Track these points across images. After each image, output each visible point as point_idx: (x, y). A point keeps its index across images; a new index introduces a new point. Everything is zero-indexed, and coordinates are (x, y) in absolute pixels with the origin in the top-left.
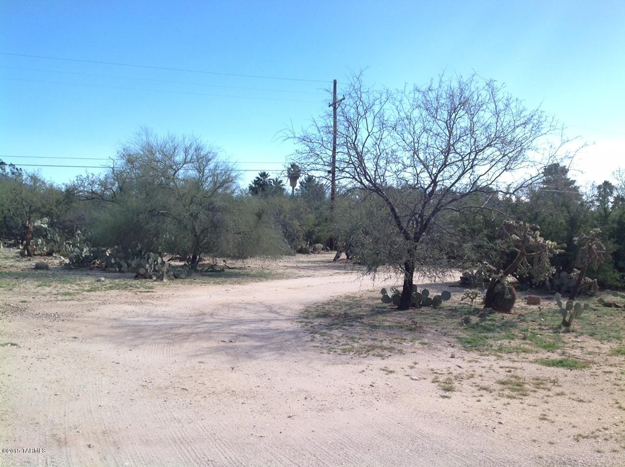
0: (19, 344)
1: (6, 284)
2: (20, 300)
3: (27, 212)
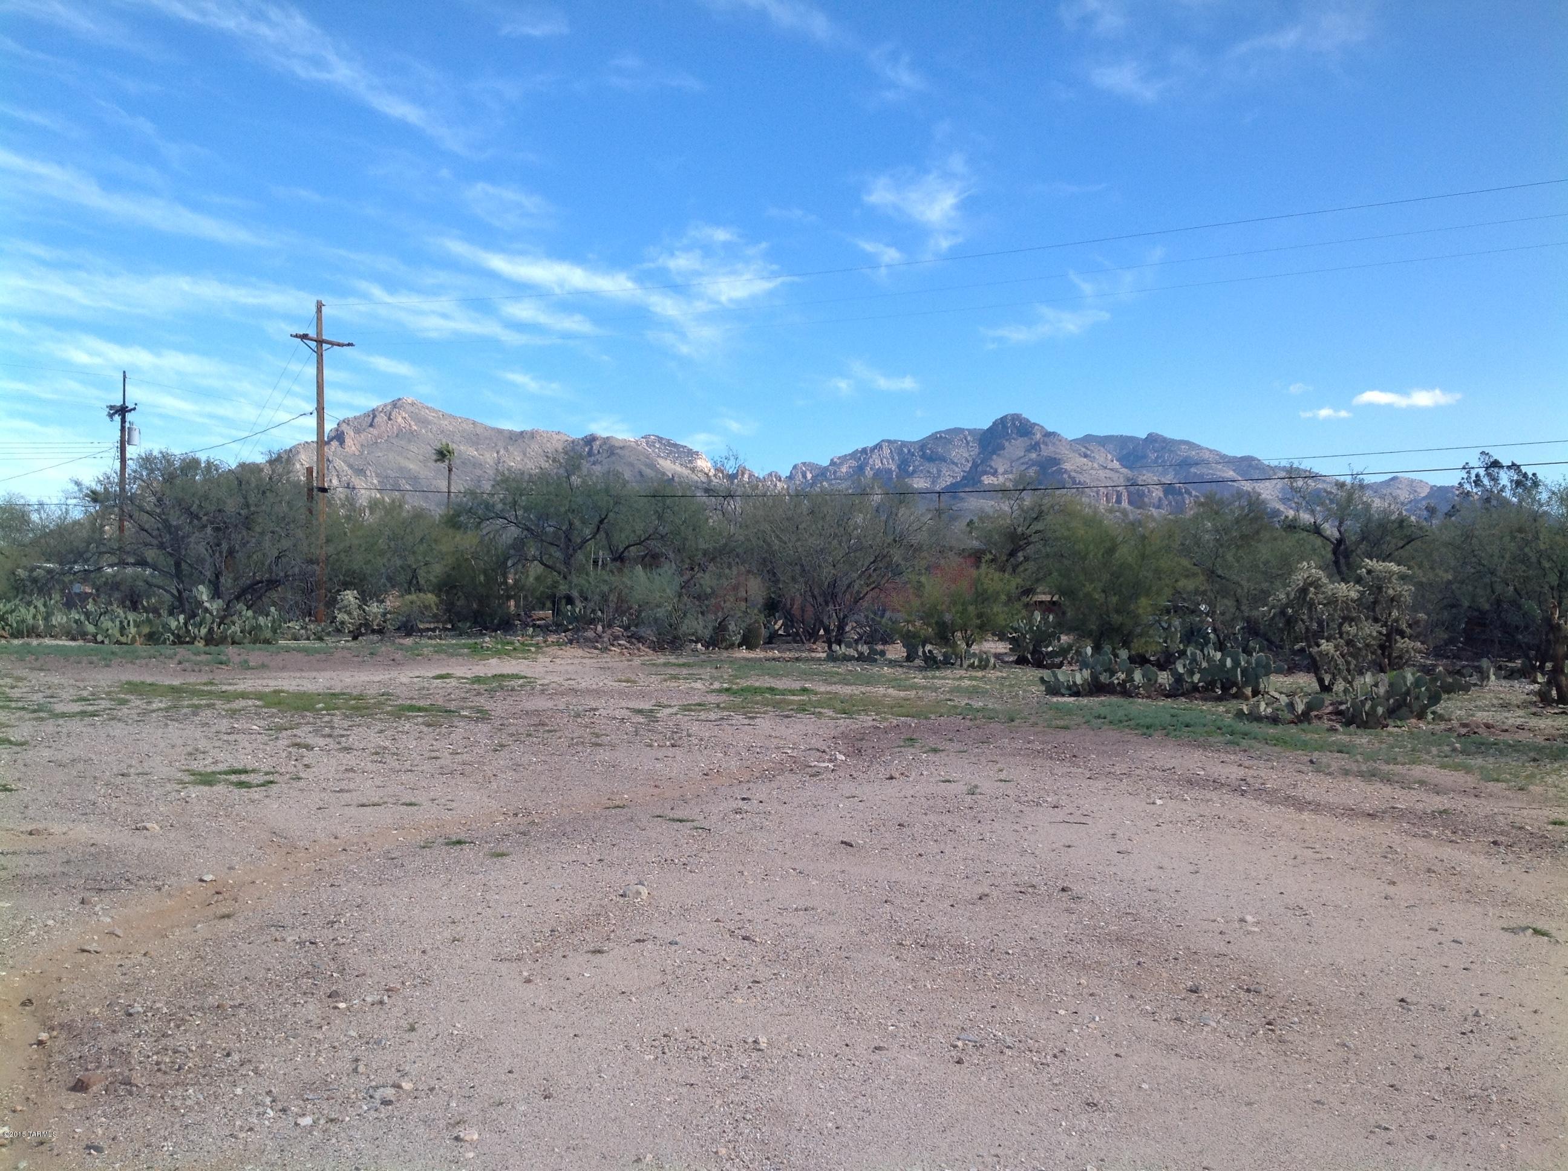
0: (1554, 933)
1: (1510, 774)
2: (1548, 817)
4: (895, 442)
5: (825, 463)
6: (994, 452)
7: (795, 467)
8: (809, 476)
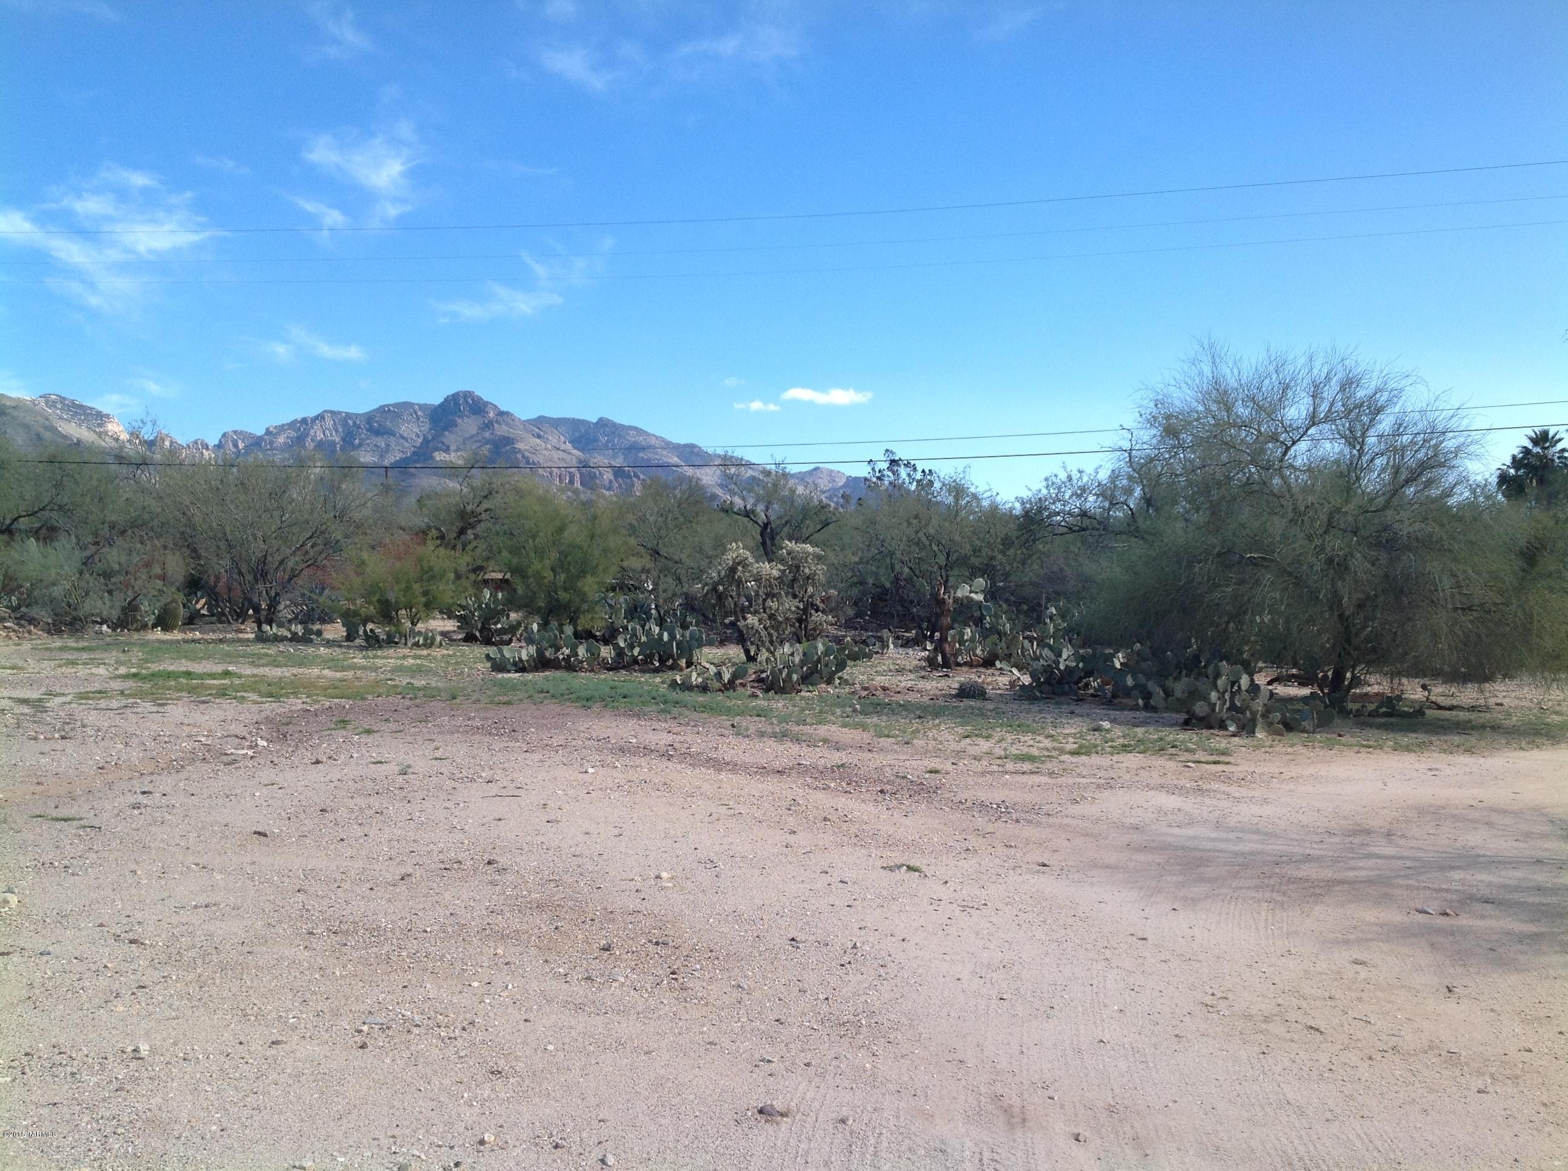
0: (924, 868)
1: (899, 730)
2: (926, 767)
3: (940, 568)
4: (340, 413)
5: (260, 432)
6: (446, 428)
7: (224, 435)
8: (241, 445)
